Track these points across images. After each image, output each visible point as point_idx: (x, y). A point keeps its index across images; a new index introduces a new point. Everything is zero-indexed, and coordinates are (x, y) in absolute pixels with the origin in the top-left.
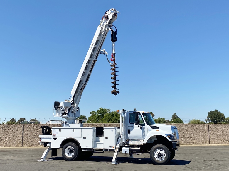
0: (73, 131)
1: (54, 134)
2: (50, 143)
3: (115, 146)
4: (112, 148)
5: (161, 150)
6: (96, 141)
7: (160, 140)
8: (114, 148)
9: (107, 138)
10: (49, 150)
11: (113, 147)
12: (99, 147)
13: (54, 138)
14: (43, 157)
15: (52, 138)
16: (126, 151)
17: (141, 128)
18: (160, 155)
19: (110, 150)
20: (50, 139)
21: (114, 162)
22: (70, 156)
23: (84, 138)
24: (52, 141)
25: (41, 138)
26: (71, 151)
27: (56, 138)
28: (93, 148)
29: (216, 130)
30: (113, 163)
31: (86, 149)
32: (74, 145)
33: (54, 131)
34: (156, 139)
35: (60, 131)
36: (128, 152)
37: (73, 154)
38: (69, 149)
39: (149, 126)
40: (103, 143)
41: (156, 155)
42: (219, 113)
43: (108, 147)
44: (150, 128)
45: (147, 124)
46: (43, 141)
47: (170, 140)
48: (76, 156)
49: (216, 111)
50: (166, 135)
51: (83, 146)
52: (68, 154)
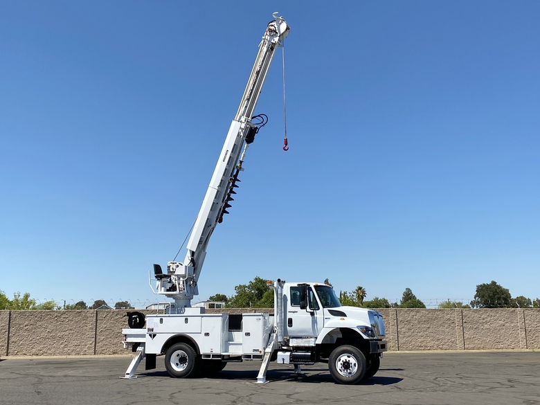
0: (186, 321)
1: (151, 327)
2: (143, 344)
3: (264, 349)
4: (258, 353)
5: (349, 357)
6: (228, 341)
7: (347, 336)
8: (262, 353)
9: (248, 334)
10: (141, 358)
11: (260, 352)
12: (234, 351)
13: (150, 335)
14: (129, 371)
15: (148, 336)
16: (283, 360)
17: (312, 314)
18: (346, 365)
19: (255, 356)
20: (143, 336)
21: (260, 379)
22: (179, 369)
23: (207, 334)
24: (147, 340)
25: (126, 335)
26: (182, 360)
27: (154, 335)
28: (223, 354)
29: (477, 322)
30: (259, 382)
31: (209, 356)
32: (187, 348)
33: (151, 321)
34: (341, 336)
35: (161, 321)
36: (287, 361)
37: (185, 366)
38: (178, 355)
39: (326, 310)
40: (241, 344)
41: (339, 365)
42: (499, 287)
43: (250, 352)
44: (328, 315)
45: (324, 307)
46: (129, 340)
47: (365, 337)
48: (190, 370)
49: (494, 283)
50: (358, 327)
51: (205, 349)
52: (177, 364)
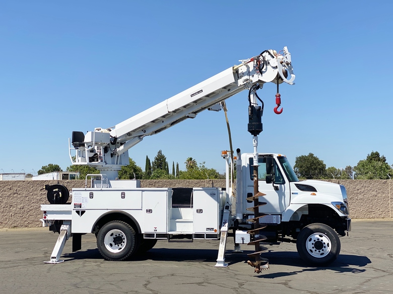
0: (123, 196)
1: (78, 203)
2: (69, 222)
3: (220, 227)
4: (212, 232)
5: (321, 236)
6: (174, 218)
7: (318, 212)
8: (218, 233)
9: (200, 211)
10: (66, 238)
11: (216, 231)
12: (181, 229)
13: (78, 212)
14: (55, 253)
15: (74, 212)
16: (243, 239)
17: (276, 189)
18: (319, 245)
19: (209, 236)
20: (69, 213)
21: (220, 262)
22: (115, 250)
23: (150, 211)
24: (73, 217)
25: (45, 212)
26: (118, 240)
27: (83, 212)
28: (170, 233)
30: (217, 265)
31: (152, 235)
32: (125, 227)
33: (77, 195)
34: (307, 213)
35: (91, 196)
36: (247, 240)
37: (123, 246)
38: (112, 235)
39: (292, 184)
40: (192, 222)
41: (310, 245)
42: (316, 159)
43: (202, 230)
44: (295, 189)
45: (290, 181)
46: (50, 217)
47: (341, 214)
48: (129, 251)
49: (311, 155)
50: (332, 203)
51: (146, 227)
52: (111, 245)
